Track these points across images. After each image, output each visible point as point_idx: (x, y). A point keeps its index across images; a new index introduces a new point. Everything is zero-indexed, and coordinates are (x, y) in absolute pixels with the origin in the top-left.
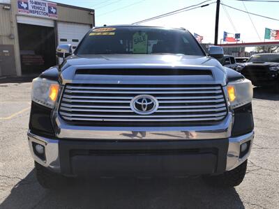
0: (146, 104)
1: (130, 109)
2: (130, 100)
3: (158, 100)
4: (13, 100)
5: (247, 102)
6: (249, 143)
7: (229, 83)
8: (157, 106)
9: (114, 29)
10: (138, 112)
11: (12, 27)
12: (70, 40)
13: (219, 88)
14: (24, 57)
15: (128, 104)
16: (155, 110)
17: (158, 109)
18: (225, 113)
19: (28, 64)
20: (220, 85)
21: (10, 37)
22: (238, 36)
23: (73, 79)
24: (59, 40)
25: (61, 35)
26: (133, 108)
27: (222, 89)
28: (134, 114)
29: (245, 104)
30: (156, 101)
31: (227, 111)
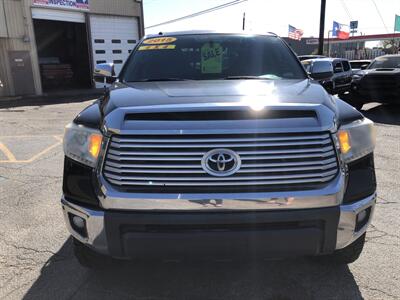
0: (224, 161)
1: (201, 169)
2: (202, 156)
3: (241, 156)
4: (34, 132)
5: (367, 153)
6: (369, 211)
7: (342, 127)
8: (239, 165)
9: (174, 39)
10: (212, 173)
11: (26, 25)
12: (108, 41)
13: (327, 136)
14: (44, 66)
15: (199, 162)
16: (236, 169)
17: (241, 168)
18: (335, 171)
19: (52, 77)
20: (328, 132)
21: (24, 39)
22: (354, 25)
23: (121, 129)
24: (93, 41)
25: (95, 34)
26: (205, 168)
27: (331, 137)
28: (207, 175)
29: (364, 155)
30: (237, 157)
31: (338, 167)
